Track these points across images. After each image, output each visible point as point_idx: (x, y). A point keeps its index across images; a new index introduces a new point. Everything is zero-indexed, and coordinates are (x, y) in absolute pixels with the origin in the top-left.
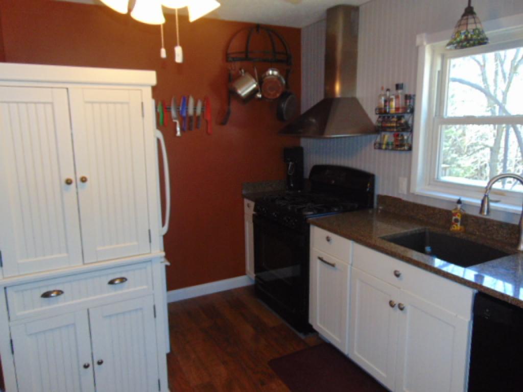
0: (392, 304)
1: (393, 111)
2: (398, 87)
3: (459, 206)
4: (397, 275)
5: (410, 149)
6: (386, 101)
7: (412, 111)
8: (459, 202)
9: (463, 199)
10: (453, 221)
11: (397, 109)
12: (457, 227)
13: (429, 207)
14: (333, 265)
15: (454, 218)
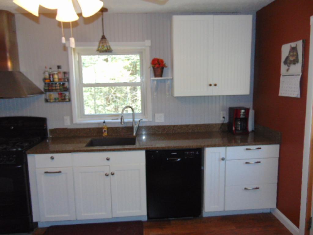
0: (107, 175)
1: (56, 80)
2: (59, 67)
3: (104, 124)
4: (108, 159)
5: (70, 100)
6: (50, 75)
7: (68, 80)
8: (104, 122)
9: (106, 121)
10: (103, 132)
11: (59, 79)
12: (105, 134)
13: (87, 129)
14: (60, 172)
15: (103, 130)
